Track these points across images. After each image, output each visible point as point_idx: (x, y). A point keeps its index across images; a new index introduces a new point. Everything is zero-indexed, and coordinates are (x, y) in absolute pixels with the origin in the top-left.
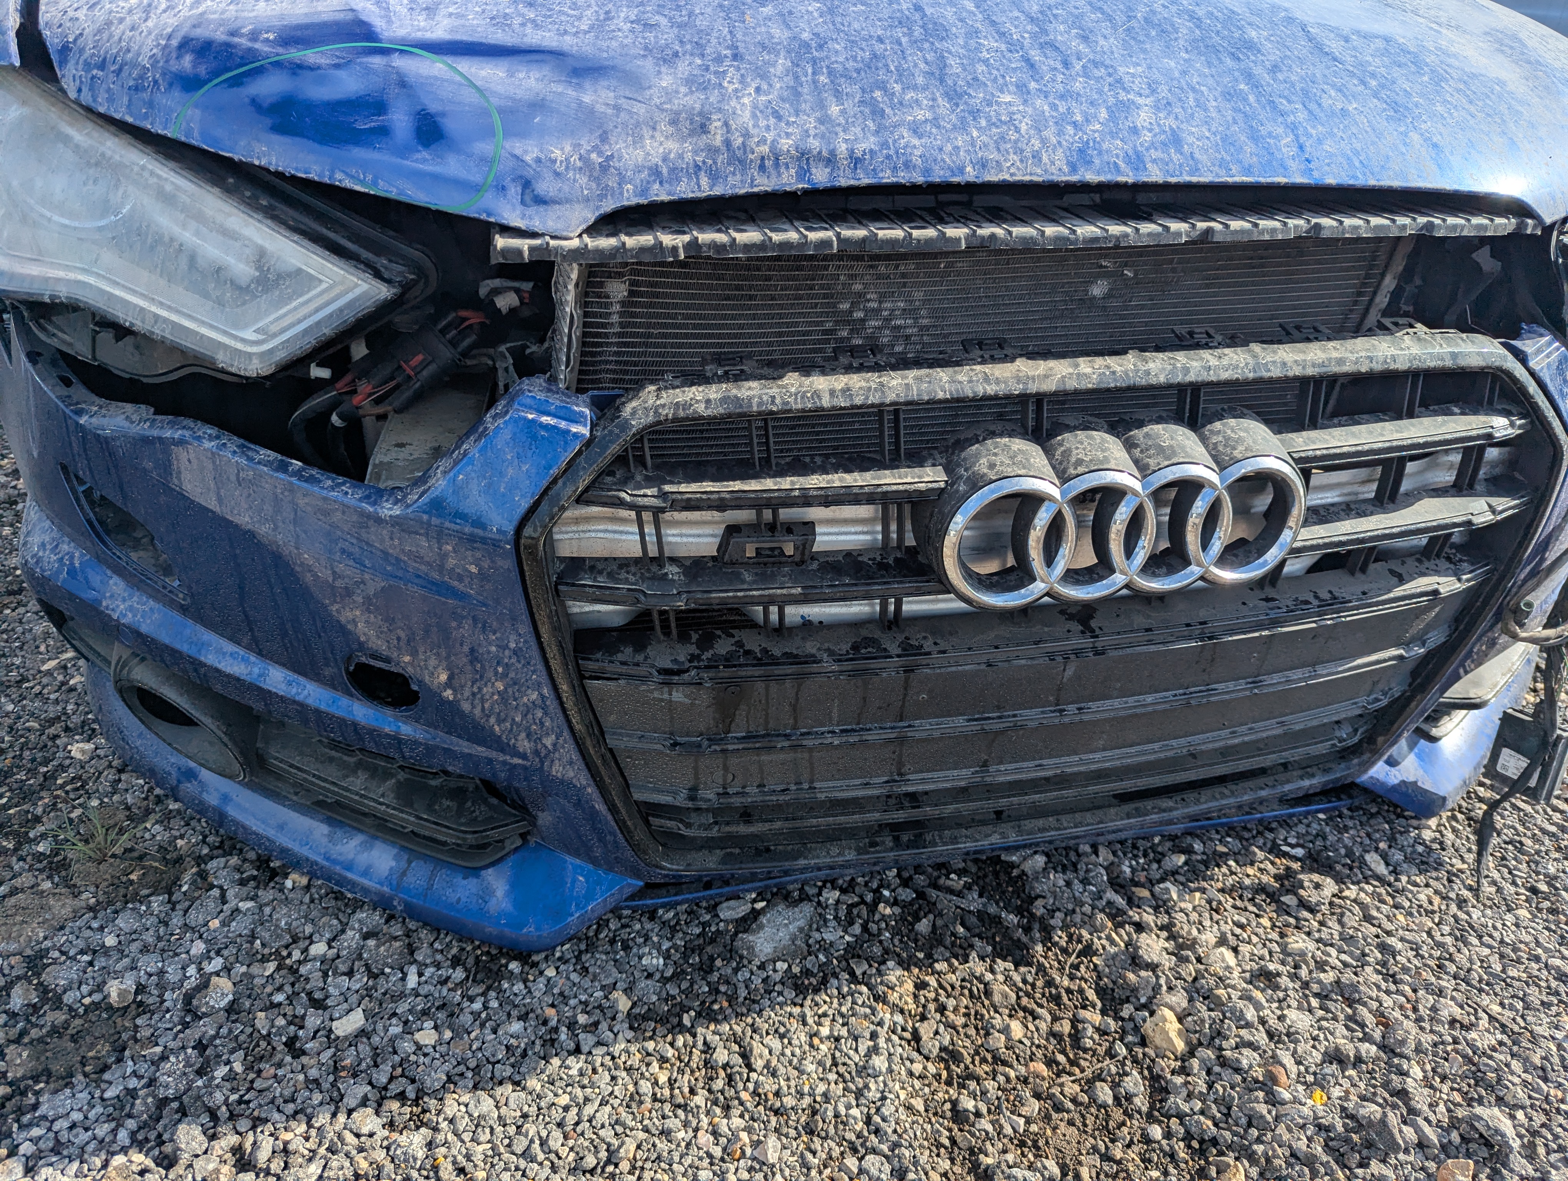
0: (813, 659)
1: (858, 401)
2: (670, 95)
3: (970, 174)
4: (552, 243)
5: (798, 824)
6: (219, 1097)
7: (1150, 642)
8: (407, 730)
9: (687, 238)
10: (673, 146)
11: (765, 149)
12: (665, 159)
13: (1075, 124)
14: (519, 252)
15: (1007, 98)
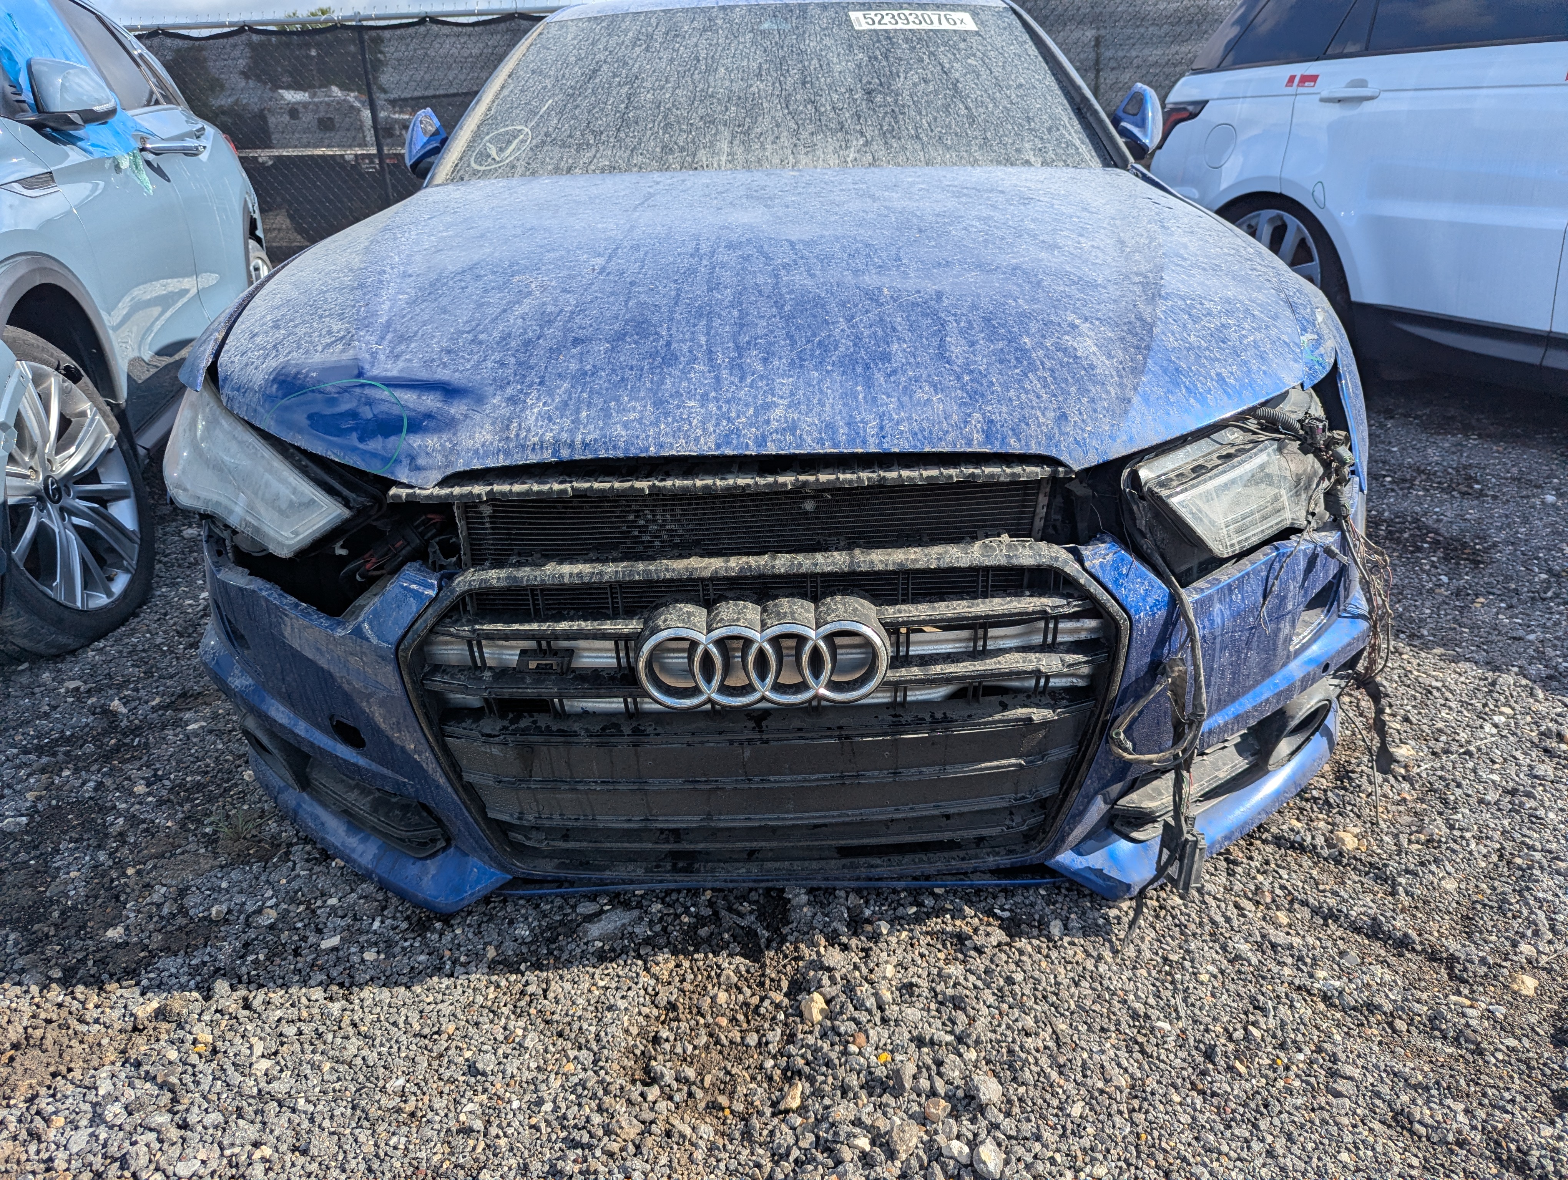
0: (575, 734)
1: (586, 580)
2: (496, 407)
3: (652, 451)
4: (418, 491)
5: (599, 845)
6: (244, 970)
7: (801, 738)
8: (362, 762)
9: (488, 488)
10: (489, 437)
11: (536, 439)
12: (483, 445)
13: (729, 420)
14: (400, 497)
15: (692, 404)
